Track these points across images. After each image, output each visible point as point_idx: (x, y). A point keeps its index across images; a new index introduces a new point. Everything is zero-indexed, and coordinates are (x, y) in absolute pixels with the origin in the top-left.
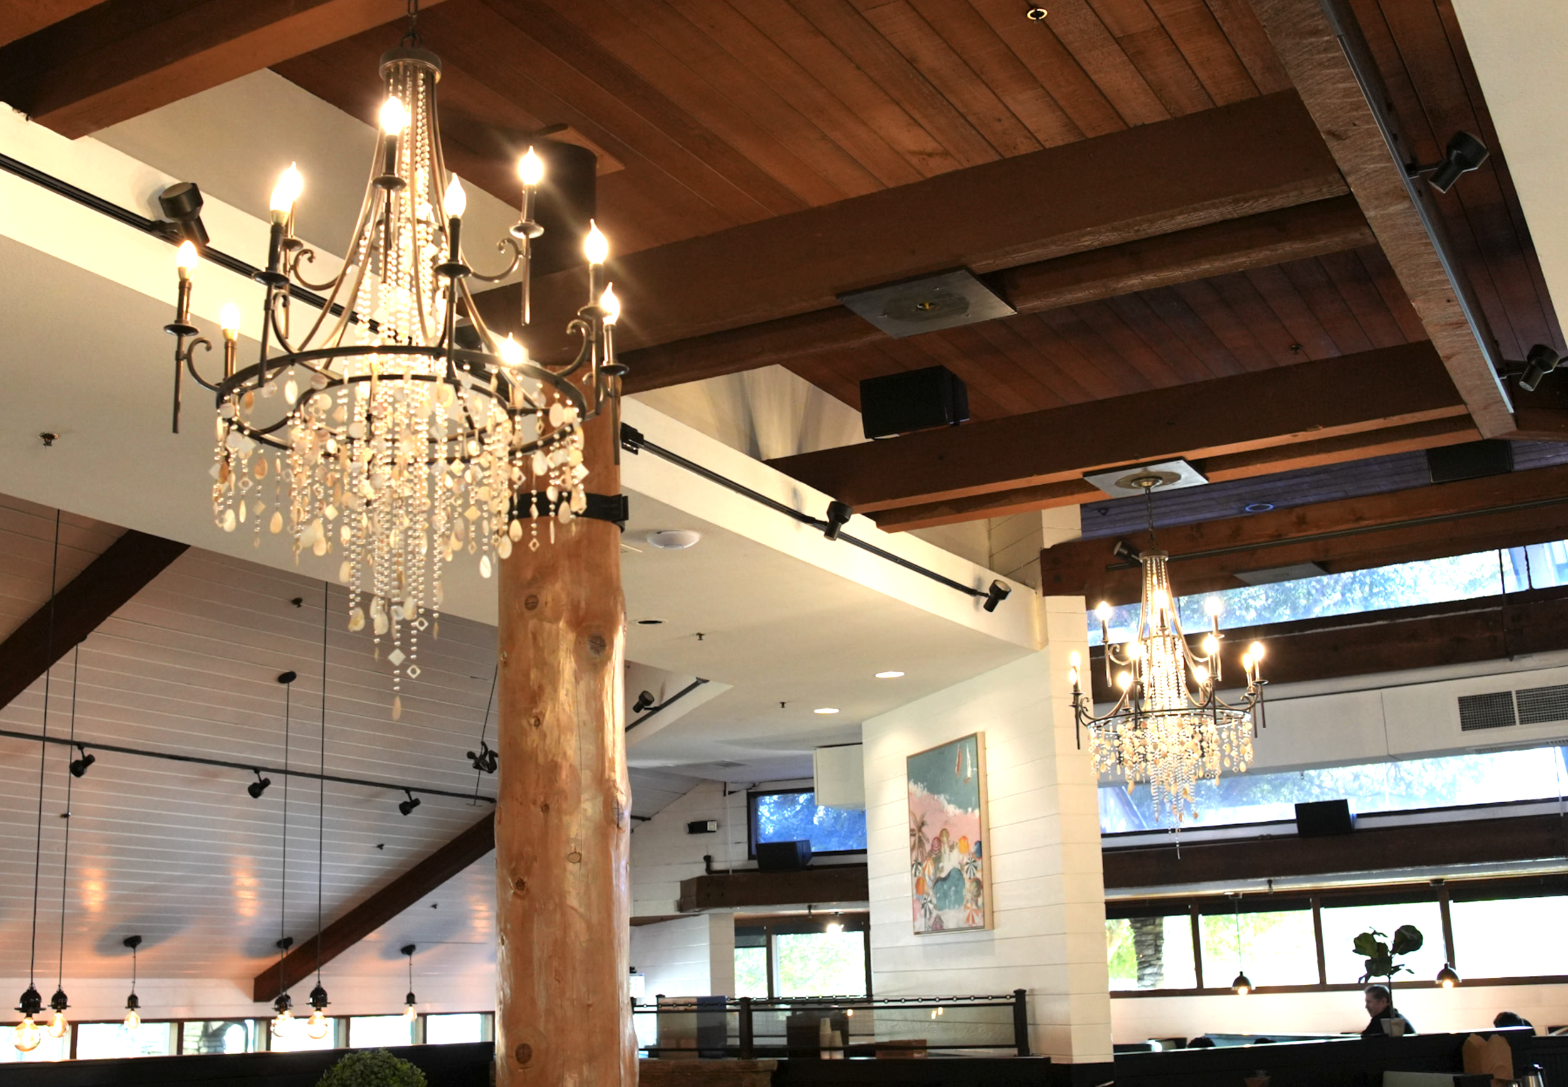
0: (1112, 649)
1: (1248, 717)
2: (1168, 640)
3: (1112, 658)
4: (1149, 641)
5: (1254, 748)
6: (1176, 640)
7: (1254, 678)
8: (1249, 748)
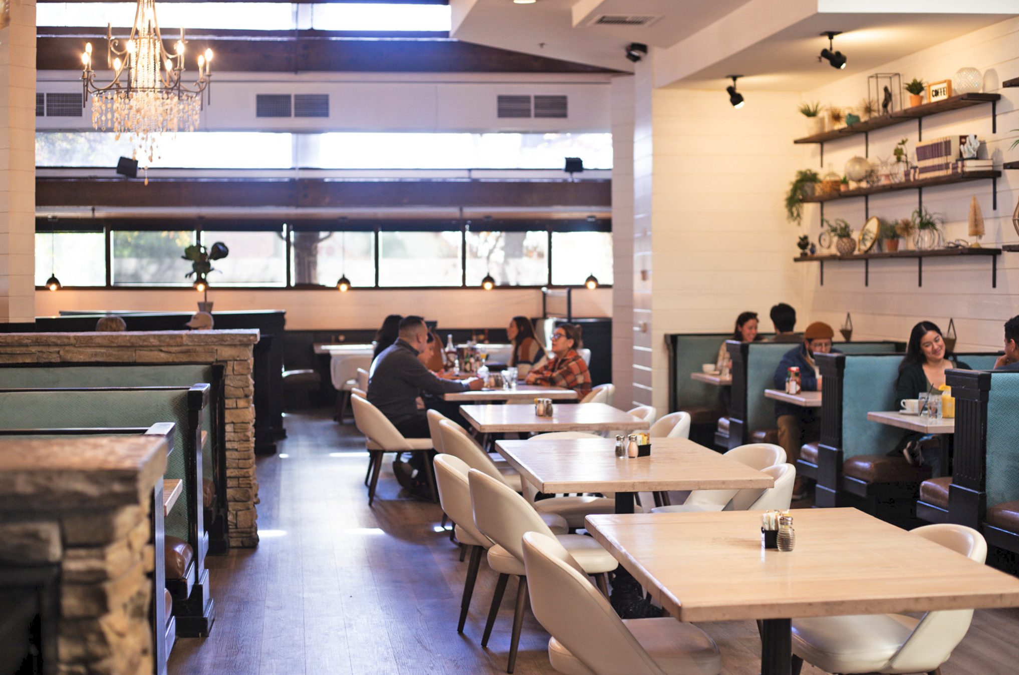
0: (113, 43)
1: (198, 98)
2: (152, 40)
3: (112, 49)
4: (138, 40)
5: (200, 117)
6: (156, 41)
7: (204, 69)
8: (197, 117)
